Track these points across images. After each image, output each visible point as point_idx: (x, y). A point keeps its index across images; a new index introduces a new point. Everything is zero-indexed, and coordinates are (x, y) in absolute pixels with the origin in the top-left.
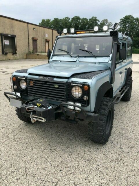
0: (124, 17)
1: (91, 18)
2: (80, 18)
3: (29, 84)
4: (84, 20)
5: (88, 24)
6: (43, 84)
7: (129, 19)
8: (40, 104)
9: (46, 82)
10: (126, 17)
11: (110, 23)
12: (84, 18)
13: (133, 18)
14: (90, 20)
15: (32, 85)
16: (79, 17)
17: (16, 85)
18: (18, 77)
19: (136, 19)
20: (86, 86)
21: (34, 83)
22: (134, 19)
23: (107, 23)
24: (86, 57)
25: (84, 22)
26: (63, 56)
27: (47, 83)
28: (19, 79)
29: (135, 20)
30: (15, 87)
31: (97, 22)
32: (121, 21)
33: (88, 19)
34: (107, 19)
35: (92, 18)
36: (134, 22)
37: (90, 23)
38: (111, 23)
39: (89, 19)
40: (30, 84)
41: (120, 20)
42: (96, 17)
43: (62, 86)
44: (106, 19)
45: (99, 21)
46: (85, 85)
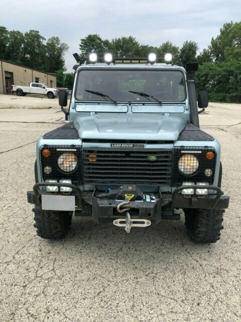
0: (87, 36)
1: (28, 33)
2: (7, 31)
3: (88, 160)
4: (15, 34)
5: (24, 42)
6: (121, 157)
7: (94, 41)
8: (133, 196)
9: (128, 153)
10: (90, 36)
11: (64, 44)
12: (15, 31)
13: (99, 39)
14: (27, 34)
15: (95, 160)
16: (5, 28)
17: (50, 166)
18: (56, 148)
19: (104, 41)
20: (211, 153)
21: (98, 156)
22: (102, 41)
23: (58, 45)
24: (144, 104)
25: (16, 38)
26: (99, 103)
27: (131, 155)
28: (59, 151)
29: (104, 44)
30: (48, 169)
31: (41, 40)
32: (82, 43)
33: (22, 34)
34: (57, 38)
35: (30, 33)
36: (102, 47)
37: (28, 41)
38: (66, 45)
39: (24, 34)
40: (90, 160)
41: (81, 41)
42: (38, 32)
43: (162, 156)
44: (55, 36)
45: (44, 39)
46: (208, 151)
